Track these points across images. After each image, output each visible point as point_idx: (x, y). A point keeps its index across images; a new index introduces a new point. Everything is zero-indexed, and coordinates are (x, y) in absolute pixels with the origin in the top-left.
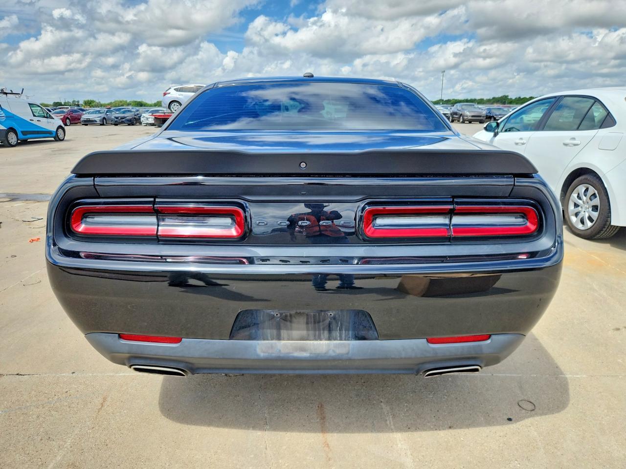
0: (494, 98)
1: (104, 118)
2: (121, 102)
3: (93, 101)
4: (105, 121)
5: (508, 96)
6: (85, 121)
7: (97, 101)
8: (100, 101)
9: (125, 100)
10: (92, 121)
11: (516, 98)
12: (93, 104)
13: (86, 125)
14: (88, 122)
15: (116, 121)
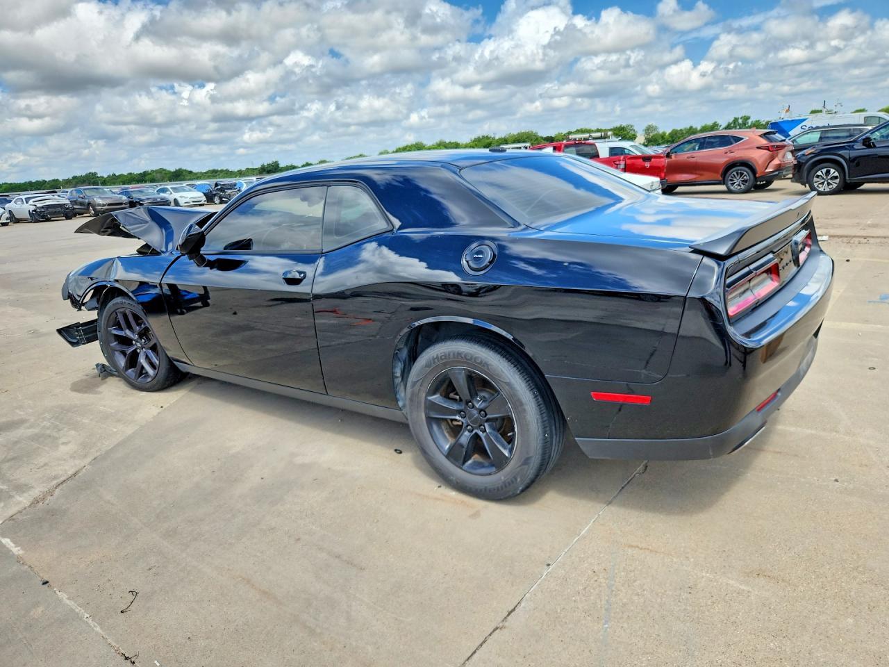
0: (75, 178)
5: (95, 174)
11: (109, 176)
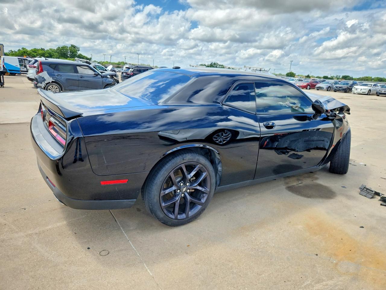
1: (330, 87)
2: (367, 77)
3: (348, 76)
4: (329, 88)
6: (317, 88)
7: (351, 76)
8: (352, 76)
9: (370, 77)
10: (321, 88)
12: (347, 78)
13: (318, 90)
14: (319, 88)
15: (335, 89)
